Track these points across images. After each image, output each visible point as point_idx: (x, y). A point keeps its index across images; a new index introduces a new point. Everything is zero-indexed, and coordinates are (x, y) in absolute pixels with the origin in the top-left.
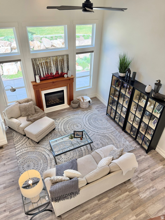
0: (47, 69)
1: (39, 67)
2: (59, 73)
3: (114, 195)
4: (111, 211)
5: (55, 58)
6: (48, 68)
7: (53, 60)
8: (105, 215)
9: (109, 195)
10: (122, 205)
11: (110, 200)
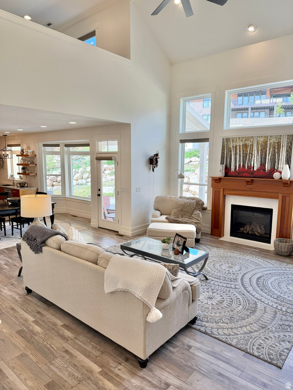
0: (243, 157)
1: (231, 152)
2: (267, 169)
3: (83, 345)
4: (43, 347)
5: (262, 139)
6: (246, 156)
7: (257, 142)
8: (32, 339)
9: (82, 338)
10: (61, 362)
11: (68, 341)
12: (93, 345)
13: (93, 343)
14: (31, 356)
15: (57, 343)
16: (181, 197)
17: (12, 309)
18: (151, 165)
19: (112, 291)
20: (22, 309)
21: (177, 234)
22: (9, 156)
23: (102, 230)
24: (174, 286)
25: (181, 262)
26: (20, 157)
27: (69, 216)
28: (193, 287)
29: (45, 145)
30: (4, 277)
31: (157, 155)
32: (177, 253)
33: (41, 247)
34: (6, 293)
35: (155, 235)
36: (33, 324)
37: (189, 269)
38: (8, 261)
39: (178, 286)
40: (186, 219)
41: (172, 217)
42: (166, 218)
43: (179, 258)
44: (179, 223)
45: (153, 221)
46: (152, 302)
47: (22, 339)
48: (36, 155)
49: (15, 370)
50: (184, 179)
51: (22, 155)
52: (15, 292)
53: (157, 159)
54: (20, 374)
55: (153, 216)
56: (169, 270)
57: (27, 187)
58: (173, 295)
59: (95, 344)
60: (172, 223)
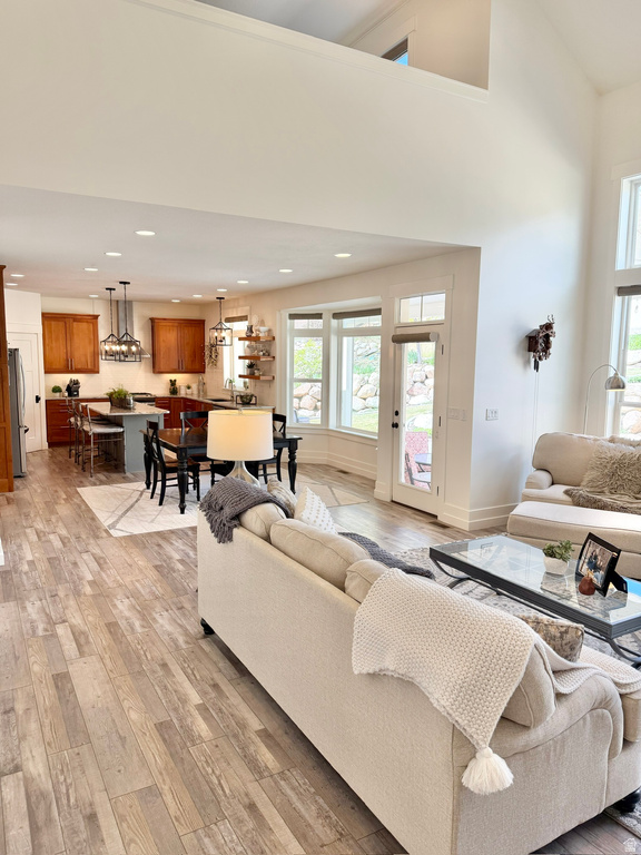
3: (294, 798)
4: (201, 779)
8: (184, 751)
9: (297, 777)
10: (230, 833)
11: (262, 778)
12: (320, 808)
13: (321, 801)
14: (168, 798)
15: (236, 779)
16: (612, 440)
17: (164, 666)
18: (532, 354)
19: (371, 671)
20: (183, 669)
21: (591, 536)
22: (228, 341)
23: (398, 508)
24: (563, 690)
25: (599, 616)
26: (247, 343)
27: (332, 471)
28: (628, 702)
29: (293, 316)
30: (169, 589)
31: (548, 326)
32: (587, 588)
33: (231, 529)
34: (162, 626)
35: (529, 532)
36: (196, 713)
37: (625, 641)
38: (187, 555)
39: (578, 693)
40: (626, 498)
41: (583, 491)
42: (566, 492)
43: (593, 606)
44: (604, 507)
45: (527, 498)
46: (483, 729)
47: (162, 747)
48: (274, 338)
49: (124, 825)
50: (626, 391)
51: (248, 338)
52: (181, 626)
53: (547, 337)
54: (132, 841)
55: (530, 485)
56: (549, 638)
57: (255, 404)
58: (556, 718)
59: (325, 806)
60: (582, 506)
